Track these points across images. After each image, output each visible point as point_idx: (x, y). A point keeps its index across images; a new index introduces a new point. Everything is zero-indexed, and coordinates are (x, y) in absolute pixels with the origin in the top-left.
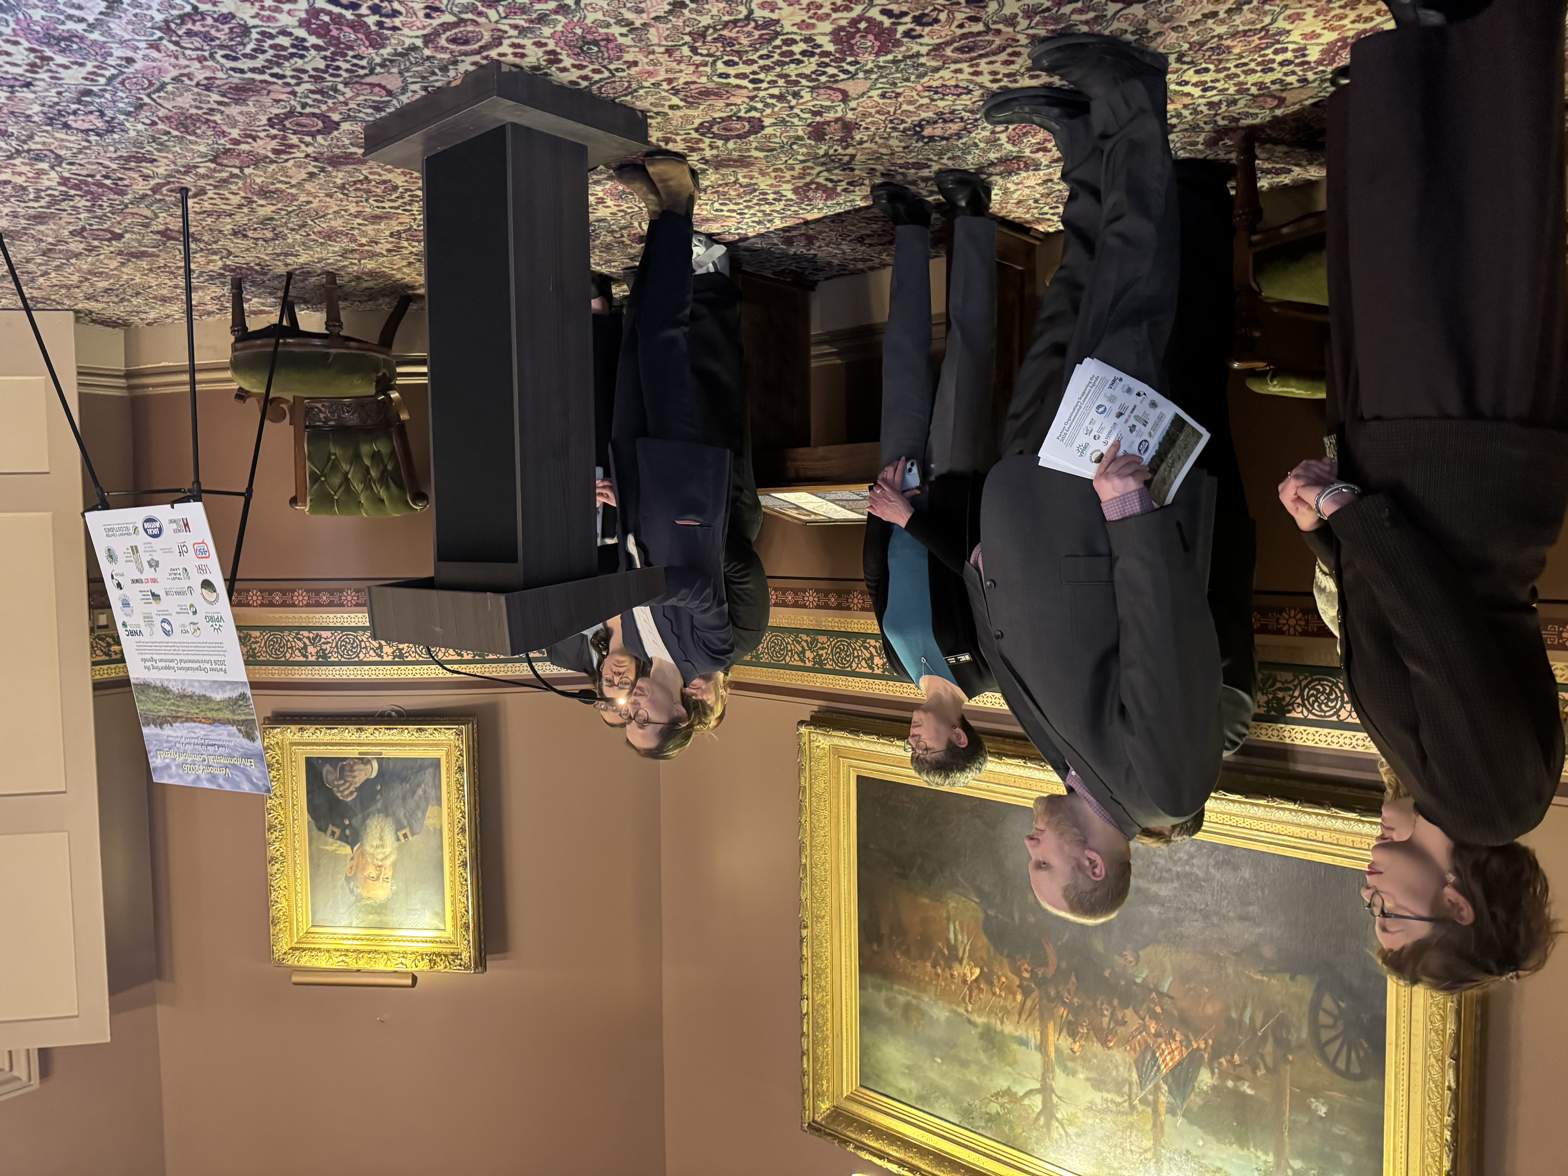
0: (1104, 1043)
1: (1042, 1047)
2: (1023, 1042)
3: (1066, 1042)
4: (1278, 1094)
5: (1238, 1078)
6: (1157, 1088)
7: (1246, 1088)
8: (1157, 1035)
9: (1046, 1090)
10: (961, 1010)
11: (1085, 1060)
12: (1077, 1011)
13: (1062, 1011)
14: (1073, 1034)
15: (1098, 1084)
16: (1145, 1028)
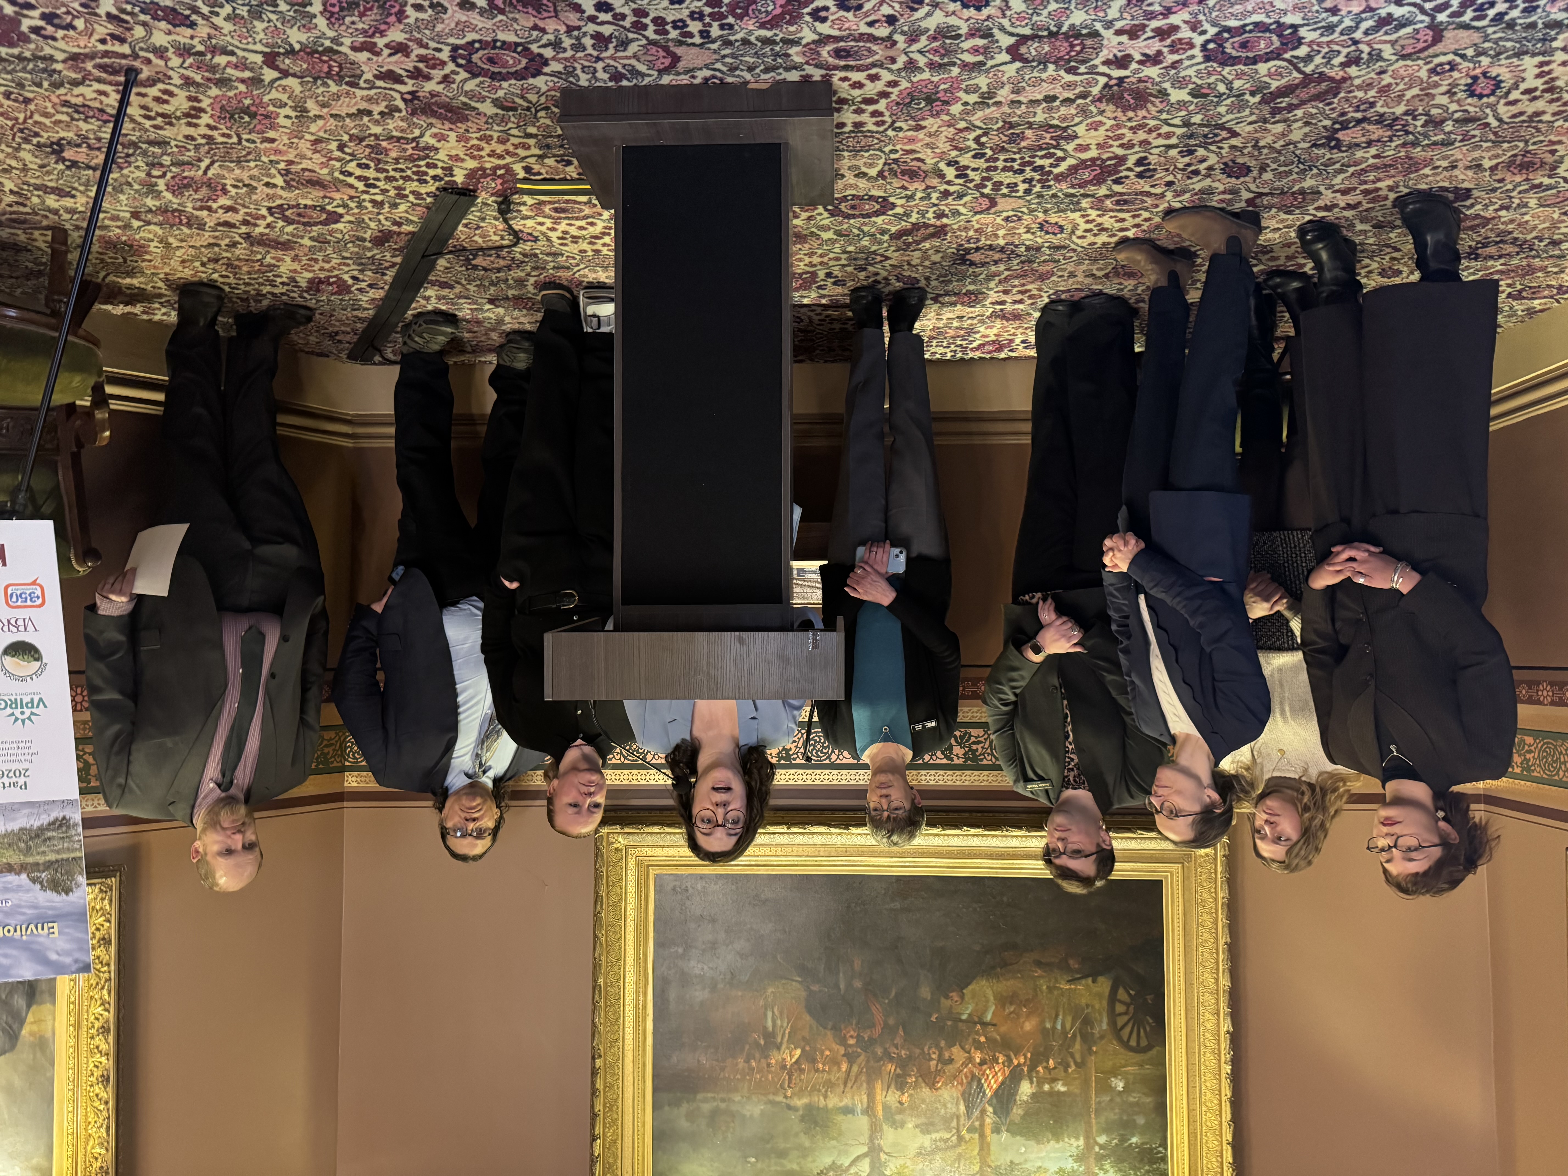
0: (932, 1086)
1: (869, 1110)
2: (848, 1111)
3: (893, 1097)
4: (1086, 1082)
5: (1054, 1080)
6: (983, 1112)
7: (1061, 1087)
8: (983, 1062)
9: (874, 1151)
10: (780, 1098)
11: (913, 1107)
12: (903, 1064)
13: (890, 1067)
14: (901, 1086)
15: (926, 1128)
16: (970, 1059)
